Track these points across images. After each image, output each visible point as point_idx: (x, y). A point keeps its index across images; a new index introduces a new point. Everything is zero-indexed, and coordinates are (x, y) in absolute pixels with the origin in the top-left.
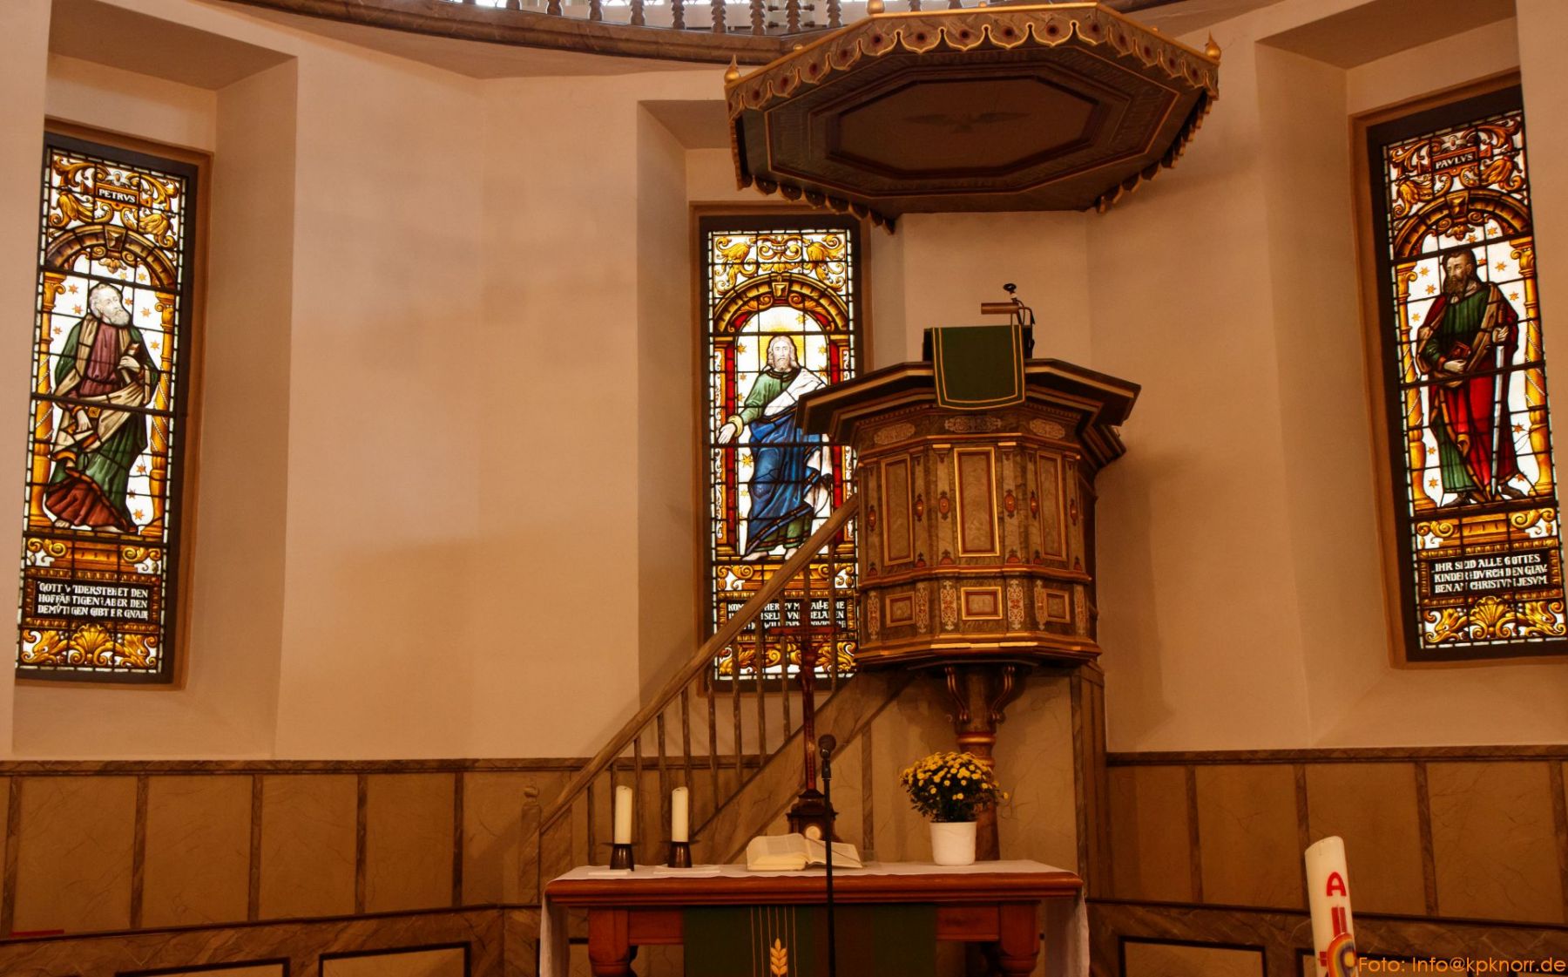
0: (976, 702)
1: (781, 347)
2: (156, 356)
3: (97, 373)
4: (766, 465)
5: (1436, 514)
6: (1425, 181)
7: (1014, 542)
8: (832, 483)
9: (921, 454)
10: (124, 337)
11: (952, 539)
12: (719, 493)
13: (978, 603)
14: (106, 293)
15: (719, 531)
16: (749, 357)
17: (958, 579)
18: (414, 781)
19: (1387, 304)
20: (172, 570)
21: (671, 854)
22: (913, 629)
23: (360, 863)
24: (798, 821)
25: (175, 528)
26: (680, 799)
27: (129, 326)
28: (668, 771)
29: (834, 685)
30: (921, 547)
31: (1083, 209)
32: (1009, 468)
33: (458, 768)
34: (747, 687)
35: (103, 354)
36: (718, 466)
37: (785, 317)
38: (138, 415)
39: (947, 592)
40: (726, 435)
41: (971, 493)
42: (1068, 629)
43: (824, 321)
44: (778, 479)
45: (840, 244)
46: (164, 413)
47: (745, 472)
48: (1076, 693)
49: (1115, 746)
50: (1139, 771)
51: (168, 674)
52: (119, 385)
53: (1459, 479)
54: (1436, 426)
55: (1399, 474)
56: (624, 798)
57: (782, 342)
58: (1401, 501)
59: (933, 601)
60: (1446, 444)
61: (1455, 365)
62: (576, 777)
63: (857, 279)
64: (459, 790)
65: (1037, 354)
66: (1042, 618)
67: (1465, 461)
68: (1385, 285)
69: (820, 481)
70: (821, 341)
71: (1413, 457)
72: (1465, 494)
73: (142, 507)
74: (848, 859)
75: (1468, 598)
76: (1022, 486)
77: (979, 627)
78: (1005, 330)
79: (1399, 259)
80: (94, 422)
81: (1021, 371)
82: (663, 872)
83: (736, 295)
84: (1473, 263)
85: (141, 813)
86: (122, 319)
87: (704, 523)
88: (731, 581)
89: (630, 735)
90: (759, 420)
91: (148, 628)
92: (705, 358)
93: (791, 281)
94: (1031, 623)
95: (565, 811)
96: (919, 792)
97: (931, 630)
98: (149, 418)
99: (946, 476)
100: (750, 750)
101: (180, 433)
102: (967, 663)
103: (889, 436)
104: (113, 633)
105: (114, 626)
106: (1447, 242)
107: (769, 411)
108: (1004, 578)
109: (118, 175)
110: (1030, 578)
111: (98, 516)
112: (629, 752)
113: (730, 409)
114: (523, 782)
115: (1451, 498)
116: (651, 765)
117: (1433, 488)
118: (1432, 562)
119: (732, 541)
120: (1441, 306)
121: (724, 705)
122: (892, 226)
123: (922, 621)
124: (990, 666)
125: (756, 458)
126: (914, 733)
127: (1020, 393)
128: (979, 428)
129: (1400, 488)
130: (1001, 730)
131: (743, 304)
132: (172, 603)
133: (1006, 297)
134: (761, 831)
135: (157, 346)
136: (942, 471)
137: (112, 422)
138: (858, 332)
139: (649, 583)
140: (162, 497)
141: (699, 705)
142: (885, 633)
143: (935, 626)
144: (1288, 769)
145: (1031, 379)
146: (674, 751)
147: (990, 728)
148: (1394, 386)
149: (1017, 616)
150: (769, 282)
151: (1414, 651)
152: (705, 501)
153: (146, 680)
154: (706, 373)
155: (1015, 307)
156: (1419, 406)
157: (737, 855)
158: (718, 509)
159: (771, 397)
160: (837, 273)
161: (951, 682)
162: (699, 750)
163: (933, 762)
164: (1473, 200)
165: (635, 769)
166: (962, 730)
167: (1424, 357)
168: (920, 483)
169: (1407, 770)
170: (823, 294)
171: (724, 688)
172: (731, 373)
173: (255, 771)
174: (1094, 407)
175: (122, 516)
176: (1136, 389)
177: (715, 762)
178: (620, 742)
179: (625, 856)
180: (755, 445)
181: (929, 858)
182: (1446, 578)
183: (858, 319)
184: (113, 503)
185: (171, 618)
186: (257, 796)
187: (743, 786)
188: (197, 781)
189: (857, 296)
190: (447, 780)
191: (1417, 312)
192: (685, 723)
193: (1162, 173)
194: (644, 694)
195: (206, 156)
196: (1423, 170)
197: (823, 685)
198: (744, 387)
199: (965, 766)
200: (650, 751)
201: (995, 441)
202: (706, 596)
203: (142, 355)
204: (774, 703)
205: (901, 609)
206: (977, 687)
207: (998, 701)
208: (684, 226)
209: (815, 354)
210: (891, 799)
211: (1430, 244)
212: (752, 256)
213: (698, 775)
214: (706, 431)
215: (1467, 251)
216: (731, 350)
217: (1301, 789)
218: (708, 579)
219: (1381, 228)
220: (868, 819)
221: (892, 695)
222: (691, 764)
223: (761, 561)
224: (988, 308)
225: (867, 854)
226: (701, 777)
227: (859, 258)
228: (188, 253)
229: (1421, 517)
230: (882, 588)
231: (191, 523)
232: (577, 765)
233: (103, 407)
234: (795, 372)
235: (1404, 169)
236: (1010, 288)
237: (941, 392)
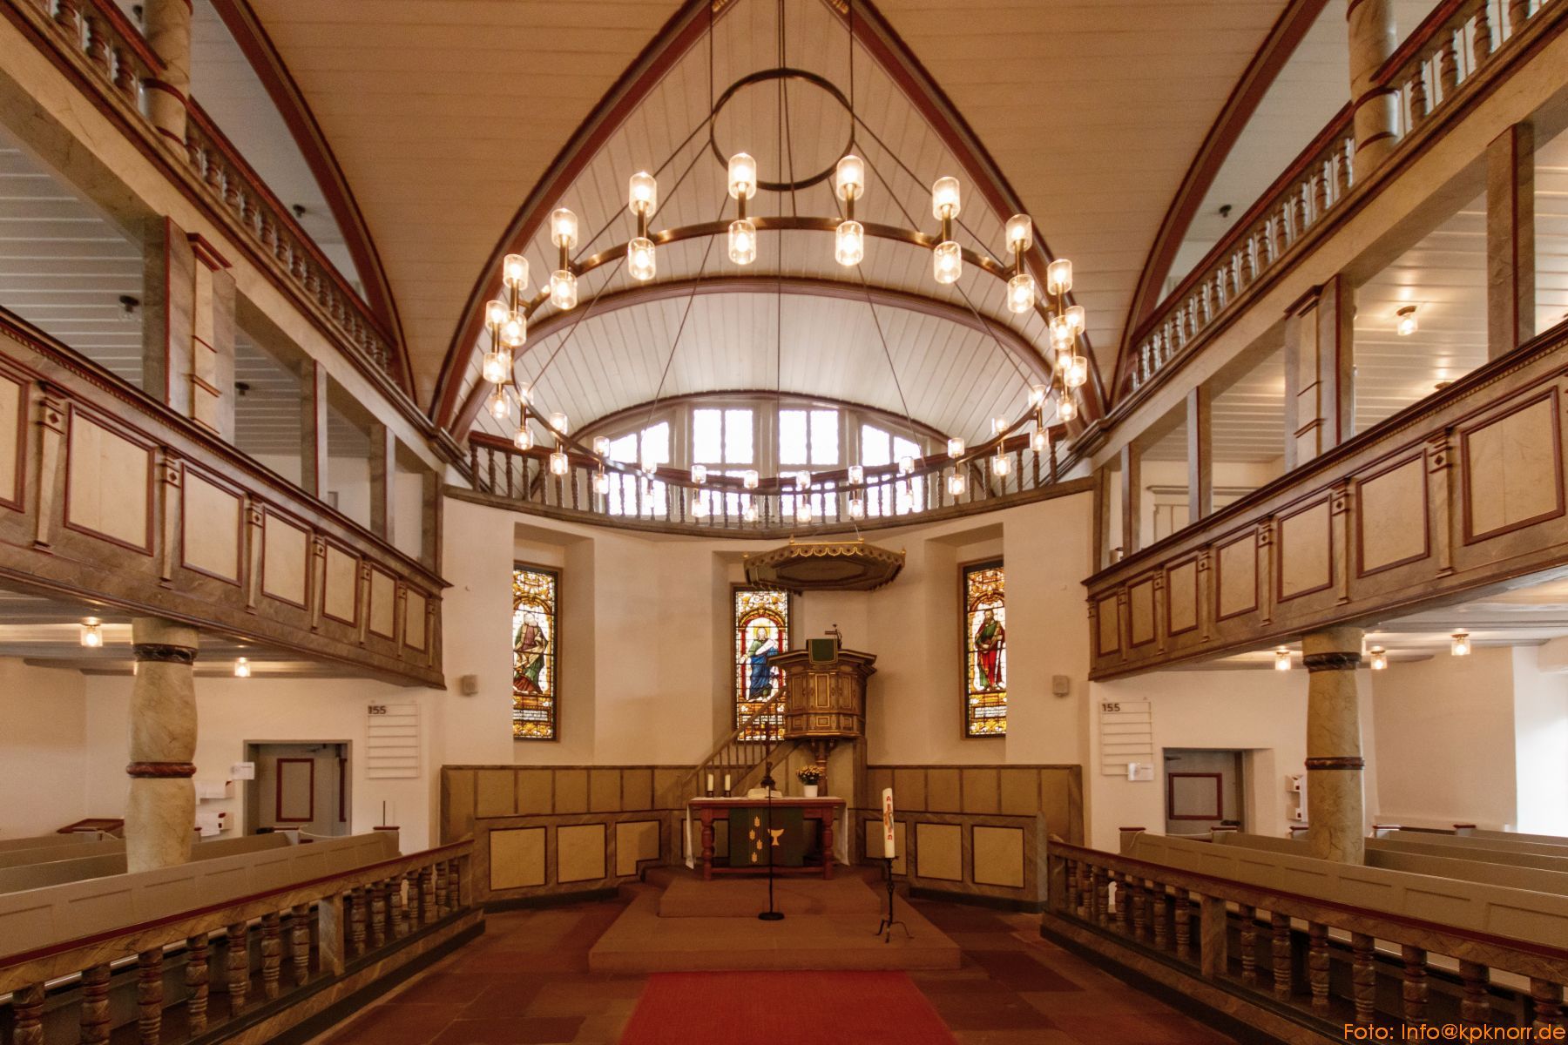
0: (822, 750)
1: (762, 631)
2: (547, 637)
3: (527, 642)
4: (756, 671)
5: (977, 693)
6: (980, 586)
7: (834, 702)
8: (779, 677)
9: (805, 676)
10: (536, 630)
11: (815, 702)
12: (739, 680)
13: (822, 721)
14: (529, 616)
15: (739, 692)
16: (751, 635)
17: (816, 714)
18: (638, 772)
19: (965, 626)
20: (555, 705)
21: (725, 794)
22: (801, 729)
23: (622, 797)
24: (764, 784)
25: (555, 692)
26: (728, 779)
27: (537, 627)
28: (722, 771)
29: (778, 743)
30: (804, 704)
31: (866, 590)
32: (833, 681)
33: (652, 768)
34: (749, 743)
35: (529, 636)
36: (739, 671)
37: (764, 621)
38: (541, 655)
39: (812, 718)
40: (742, 662)
41: (821, 688)
42: (851, 729)
43: (777, 623)
44: (760, 675)
45: (783, 596)
46: (550, 655)
47: (749, 673)
48: (855, 747)
49: (871, 762)
50: (877, 771)
51: (555, 738)
52: (535, 646)
53: (985, 682)
54: (979, 665)
55: (966, 679)
56: (711, 778)
57: (762, 630)
58: (966, 688)
59: (808, 721)
60: (982, 671)
61: (986, 646)
62: (693, 771)
63: (789, 609)
64: (653, 775)
65: (843, 647)
66: (842, 725)
67: (987, 677)
68: (966, 619)
69: (775, 677)
70: (776, 630)
71: (970, 675)
72: (987, 687)
73: (544, 684)
74: (778, 796)
75: (985, 719)
76: (837, 686)
77: (822, 728)
78: (832, 641)
79: (971, 611)
80: (528, 658)
81: (836, 653)
82: (722, 798)
83: (745, 614)
84: (993, 613)
85: (554, 781)
86: (535, 625)
87: (734, 689)
88: (744, 708)
89: (711, 758)
90: (753, 656)
91: (546, 724)
92: (735, 635)
93: (765, 609)
94: (838, 727)
95: (690, 781)
96: (800, 776)
97: (807, 729)
98: (545, 657)
99: (814, 683)
100: (749, 763)
101: (555, 661)
102: (818, 739)
103: (795, 670)
104: (536, 725)
105: (537, 723)
106: (986, 607)
107: (757, 653)
108: (831, 714)
109: (532, 576)
110: (838, 714)
111: (530, 688)
112: (710, 763)
113: (743, 652)
114: (677, 773)
115: (983, 688)
116: (717, 767)
117: (977, 684)
118: (975, 708)
119: (744, 695)
120: (983, 627)
121: (741, 749)
122: (800, 594)
123: (804, 727)
124: (827, 740)
125: (753, 668)
126: (802, 759)
127: (836, 658)
128: (824, 670)
129: (966, 684)
130: (829, 759)
131: (749, 616)
132: (555, 716)
133: (833, 629)
134: (753, 787)
135: (547, 632)
136: (811, 681)
137: (533, 658)
138: (789, 627)
139: (716, 712)
140: (550, 682)
141: (733, 749)
142: (793, 729)
143: (808, 728)
144: (923, 771)
145: (840, 655)
146: (725, 763)
147: (826, 758)
148: (967, 652)
149: (834, 725)
150: (757, 609)
151: (967, 735)
152: (735, 682)
153: (548, 740)
154: (735, 640)
155: (836, 633)
156: (974, 659)
157: (746, 794)
158: (739, 685)
159: (758, 648)
160: (782, 607)
161: (813, 744)
162: (733, 762)
163: (805, 768)
164: (994, 594)
165: (712, 769)
166: (817, 758)
167: (977, 644)
168: (805, 685)
169: (957, 771)
170: (777, 614)
171: (741, 743)
172: (743, 640)
173: (588, 769)
174: (862, 662)
175: (537, 688)
176: (875, 656)
177: (739, 767)
178: (707, 761)
179: (712, 794)
180: (752, 664)
181: (803, 795)
182: (979, 713)
183: (789, 623)
184: (534, 684)
185: (555, 719)
186: (589, 776)
187: (747, 774)
188: (571, 772)
189: (789, 615)
190: (649, 771)
191: (974, 629)
192: (729, 755)
193: (890, 583)
194: (715, 745)
195: (561, 569)
196: (980, 583)
197: (773, 742)
198: (749, 645)
199: (814, 769)
200: (717, 763)
201: (828, 673)
202: (735, 714)
203: (542, 636)
204: (757, 748)
205: (798, 722)
206: (822, 746)
207: (828, 750)
208: (727, 590)
209: (774, 633)
210: (793, 779)
211: (981, 606)
212: (752, 600)
213: (732, 771)
214: (735, 659)
215: (991, 610)
216: (744, 632)
217: (926, 777)
218: (736, 708)
219: (966, 600)
220: (787, 784)
221: (795, 747)
222: (730, 768)
223: (754, 702)
224: (827, 633)
225: (786, 793)
226: (733, 771)
227: (790, 602)
228: (556, 601)
229: (972, 694)
230: (792, 716)
231: (561, 690)
232: (694, 767)
233: (530, 653)
234: (766, 640)
235: (974, 582)
236: (835, 626)
237: (811, 658)
